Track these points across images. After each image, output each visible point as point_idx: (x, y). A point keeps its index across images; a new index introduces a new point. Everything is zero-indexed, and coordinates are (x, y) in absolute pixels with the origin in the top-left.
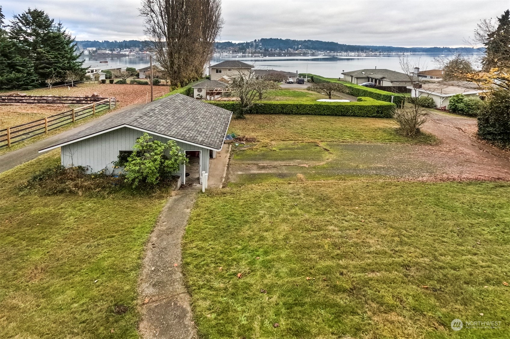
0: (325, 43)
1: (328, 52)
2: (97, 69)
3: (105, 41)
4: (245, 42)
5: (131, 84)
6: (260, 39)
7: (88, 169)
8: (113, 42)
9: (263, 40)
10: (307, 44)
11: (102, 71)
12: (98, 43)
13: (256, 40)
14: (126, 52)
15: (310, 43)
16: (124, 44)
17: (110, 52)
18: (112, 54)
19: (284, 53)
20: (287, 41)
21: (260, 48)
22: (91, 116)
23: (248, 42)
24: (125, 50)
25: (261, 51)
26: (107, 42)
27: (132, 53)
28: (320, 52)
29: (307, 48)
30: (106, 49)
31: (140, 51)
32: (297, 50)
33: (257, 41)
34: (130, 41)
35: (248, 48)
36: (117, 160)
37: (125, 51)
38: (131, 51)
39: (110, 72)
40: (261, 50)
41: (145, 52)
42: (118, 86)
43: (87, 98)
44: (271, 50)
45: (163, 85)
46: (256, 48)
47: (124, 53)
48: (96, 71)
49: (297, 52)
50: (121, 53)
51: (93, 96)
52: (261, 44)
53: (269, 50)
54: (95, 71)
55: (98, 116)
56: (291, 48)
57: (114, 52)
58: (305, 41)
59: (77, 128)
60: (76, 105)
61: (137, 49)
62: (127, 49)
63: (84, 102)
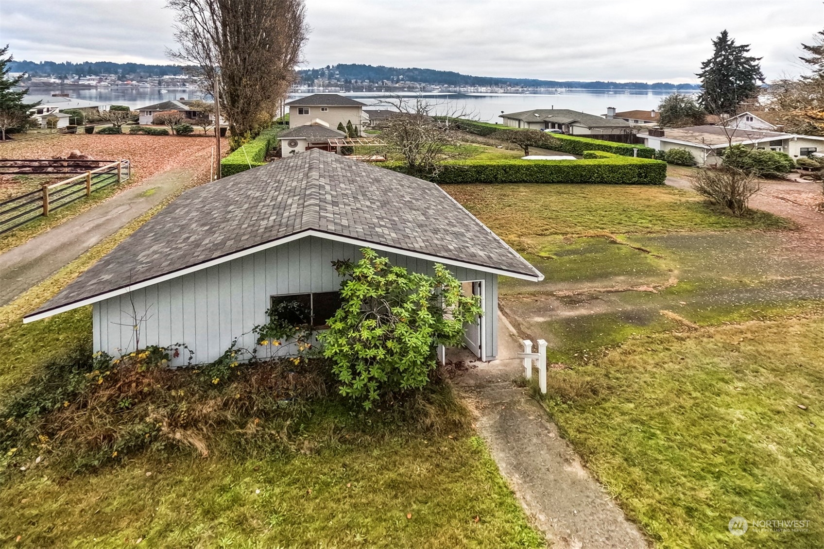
0: (440, 72)
1: (446, 85)
2: (50, 107)
3: (46, 63)
4: (311, 69)
5: (131, 134)
6: (335, 65)
7: (177, 354)
8: (63, 64)
9: (340, 66)
10: (411, 74)
11: (61, 111)
12: (32, 65)
13: (328, 67)
14: (91, 80)
15: (416, 72)
16: (87, 68)
17: (58, 81)
18: (62, 84)
19: (376, 87)
20: (381, 69)
21: (336, 79)
22: (82, 199)
23: (316, 68)
24: (88, 77)
25: (339, 83)
26: (51, 64)
27: (103, 83)
28: (432, 86)
29: (413, 79)
30: (49, 76)
31: (119, 79)
32: (397, 82)
33: (331, 67)
34: (97, 63)
35: (317, 78)
36: (263, 320)
37: (89, 80)
38: (100, 80)
39: (80, 113)
40: (338, 81)
41: (130, 82)
42: (106, 138)
43: (57, 160)
44: (356, 82)
45: (200, 136)
46: (329, 78)
47: (87, 83)
48: (48, 111)
49: (397, 85)
50: (80, 83)
51: (72, 156)
52: (337, 72)
53: (353, 81)
54: (45, 110)
55: (100, 198)
56: (388, 79)
57: (66, 81)
58: (409, 69)
59: (62, 229)
60: (32, 176)
61: (113, 77)
62: (93, 77)
63: (50, 169)
